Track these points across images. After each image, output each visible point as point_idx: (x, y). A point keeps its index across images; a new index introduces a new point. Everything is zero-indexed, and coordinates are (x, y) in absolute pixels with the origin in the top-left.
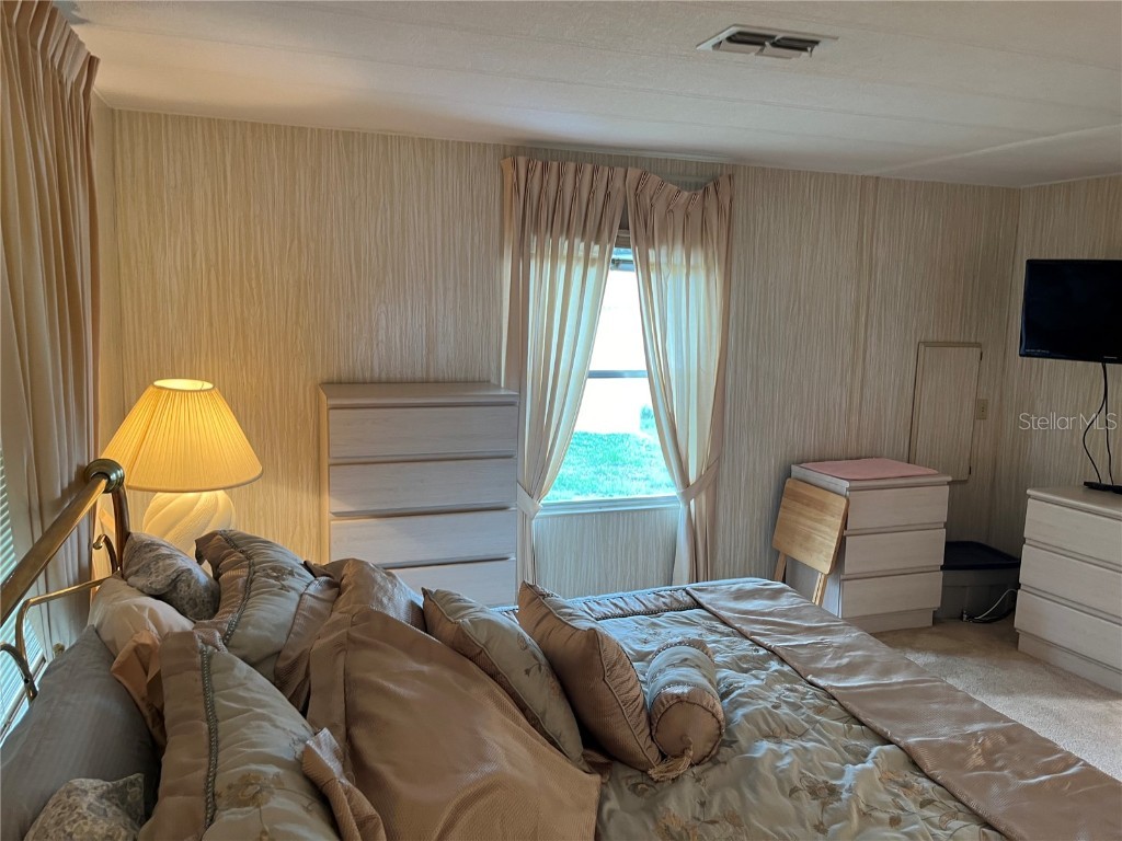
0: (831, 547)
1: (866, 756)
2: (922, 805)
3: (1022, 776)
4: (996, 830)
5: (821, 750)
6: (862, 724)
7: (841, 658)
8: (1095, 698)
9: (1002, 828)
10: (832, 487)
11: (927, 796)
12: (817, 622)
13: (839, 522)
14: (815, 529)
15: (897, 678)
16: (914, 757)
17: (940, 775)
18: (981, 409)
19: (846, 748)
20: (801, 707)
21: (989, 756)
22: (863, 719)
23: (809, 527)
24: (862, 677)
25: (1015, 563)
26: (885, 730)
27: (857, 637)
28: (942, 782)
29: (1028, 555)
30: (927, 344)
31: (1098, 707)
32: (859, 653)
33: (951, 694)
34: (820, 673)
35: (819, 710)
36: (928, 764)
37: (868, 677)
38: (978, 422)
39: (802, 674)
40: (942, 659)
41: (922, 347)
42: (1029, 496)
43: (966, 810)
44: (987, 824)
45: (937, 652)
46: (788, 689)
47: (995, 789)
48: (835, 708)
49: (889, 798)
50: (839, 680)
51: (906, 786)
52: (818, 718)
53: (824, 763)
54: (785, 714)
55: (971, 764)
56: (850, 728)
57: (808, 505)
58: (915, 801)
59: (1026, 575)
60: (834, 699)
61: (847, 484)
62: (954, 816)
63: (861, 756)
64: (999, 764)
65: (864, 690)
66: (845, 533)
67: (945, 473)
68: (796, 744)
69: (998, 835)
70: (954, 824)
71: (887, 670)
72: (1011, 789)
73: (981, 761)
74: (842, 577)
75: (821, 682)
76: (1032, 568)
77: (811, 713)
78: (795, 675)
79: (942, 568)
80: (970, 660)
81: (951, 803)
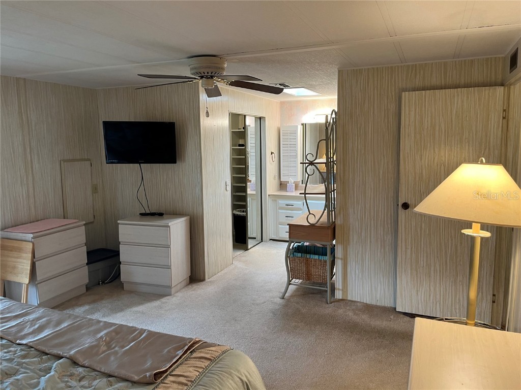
0: (28, 269)
1: (50, 369)
2: (80, 381)
3: (123, 347)
4: (113, 377)
5: (26, 377)
6: (47, 354)
7: (34, 325)
8: (155, 300)
9: (116, 374)
10: (23, 238)
11: (82, 375)
12: (20, 311)
13: (30, 255)
14: (18, 262)
15: (63, 326)
16: (74, 360)
17: (86, 363)
18: (95, 189)
19: (40, 370)
20: (14, 359)
21: (109, 345)
22: (48, 352)
23: (15, 262)
24: (46, 331)
25: (117, 254)
26: (59, 352)
27: (43, 311)
28: (88, 366)
29: (122, 249)
30: (65, 161)
31: (157, 303)
32: (44, 320)
33: (91, 322)
34: (23, 338)
35: (24, 357)
36: (81, 360)
37: (49, 330)
38: (94, 194)
39: (14, 341)
40: (92, 306)
41: (62, 162)
42: (119, 224)
43: (100, 374)
44: (110, 376)
45: (89, 303)
46: (6, 353)
47: (112, 358)
48: (33, 352)
49: (63, 385)
50: (34, 337)
51: (71, 375)
52: (24, 361)
53: (29, 382)
54: (5, 366)
55: (101, 351)
56: (42, 359)
57: (11, 251)
58: (76, 380)
59: (122, 258)
60: (32, 347)
61: (32, 235)
62: (95, 379)
63: (47, 371)
64: (113, 346)
65: (47, 337)
66: (34, 260)
67: (83, 220)
68: (12, 380)
69: (115, 378)
70: (95, 383)
71: (59, 323)
72: (120, 354)
73: (105, 348)
74: (36, 283)
75: (24, 342)
76: (125, 254)
77: (19, 360)
78: (10, 343)
79: (87, 264)
80: (104, 302)
81: (93, 374)
